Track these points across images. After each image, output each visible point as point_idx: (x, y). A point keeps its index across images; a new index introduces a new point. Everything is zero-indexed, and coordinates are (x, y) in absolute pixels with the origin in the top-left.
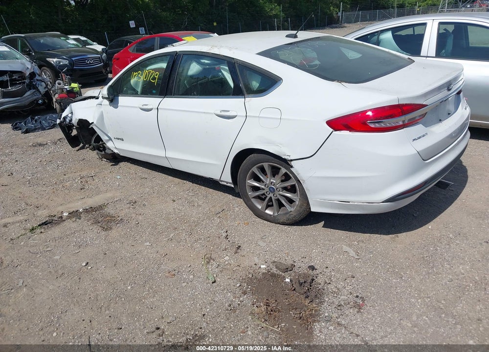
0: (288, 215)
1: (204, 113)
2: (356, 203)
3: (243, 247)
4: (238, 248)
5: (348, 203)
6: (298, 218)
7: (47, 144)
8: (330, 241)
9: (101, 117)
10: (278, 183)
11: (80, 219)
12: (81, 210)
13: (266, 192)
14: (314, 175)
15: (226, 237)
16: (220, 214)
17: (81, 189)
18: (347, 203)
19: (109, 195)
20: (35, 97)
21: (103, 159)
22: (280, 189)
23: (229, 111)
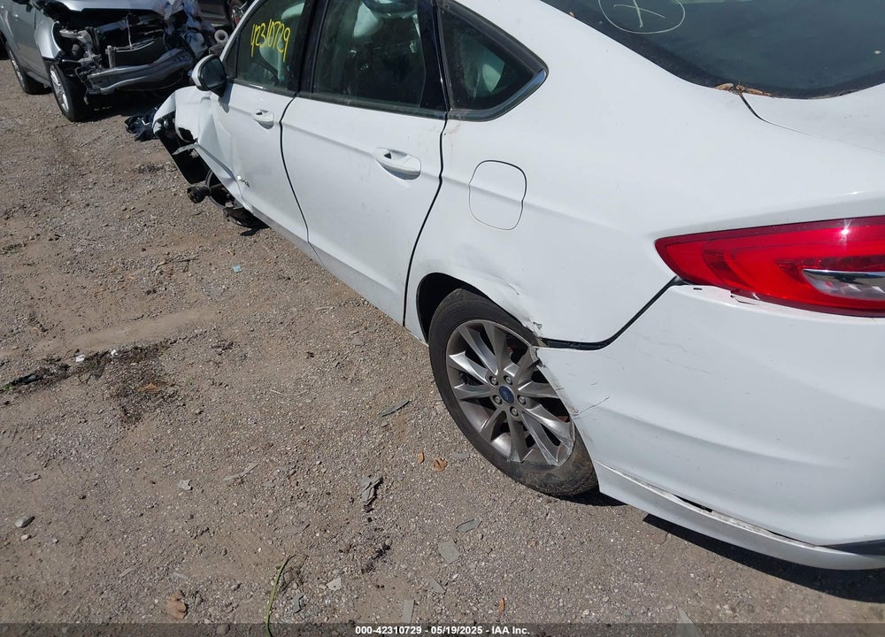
0: (544, 474)
1: (356, 150)
2: (731, 522)
3: (398, 549)
4: (381, 553)
5: (706, 513)
6: (568, 489)
7: (162, 168)
8: (647, 581)
9: (211, 129)
10: (520, 382)
11: (98, 377)
12: (112, 353)
13: (494, 397)
14: (605, 405)
15: (368, 507)
16: (389, 419)
17: (149, 293)
18: (702, 512)
19: (192, 315)
20: (179, 65)
21: (230, 218)
22: (528, 400)
23: (405, 155)
